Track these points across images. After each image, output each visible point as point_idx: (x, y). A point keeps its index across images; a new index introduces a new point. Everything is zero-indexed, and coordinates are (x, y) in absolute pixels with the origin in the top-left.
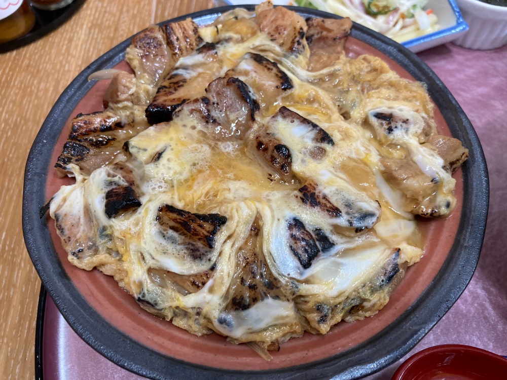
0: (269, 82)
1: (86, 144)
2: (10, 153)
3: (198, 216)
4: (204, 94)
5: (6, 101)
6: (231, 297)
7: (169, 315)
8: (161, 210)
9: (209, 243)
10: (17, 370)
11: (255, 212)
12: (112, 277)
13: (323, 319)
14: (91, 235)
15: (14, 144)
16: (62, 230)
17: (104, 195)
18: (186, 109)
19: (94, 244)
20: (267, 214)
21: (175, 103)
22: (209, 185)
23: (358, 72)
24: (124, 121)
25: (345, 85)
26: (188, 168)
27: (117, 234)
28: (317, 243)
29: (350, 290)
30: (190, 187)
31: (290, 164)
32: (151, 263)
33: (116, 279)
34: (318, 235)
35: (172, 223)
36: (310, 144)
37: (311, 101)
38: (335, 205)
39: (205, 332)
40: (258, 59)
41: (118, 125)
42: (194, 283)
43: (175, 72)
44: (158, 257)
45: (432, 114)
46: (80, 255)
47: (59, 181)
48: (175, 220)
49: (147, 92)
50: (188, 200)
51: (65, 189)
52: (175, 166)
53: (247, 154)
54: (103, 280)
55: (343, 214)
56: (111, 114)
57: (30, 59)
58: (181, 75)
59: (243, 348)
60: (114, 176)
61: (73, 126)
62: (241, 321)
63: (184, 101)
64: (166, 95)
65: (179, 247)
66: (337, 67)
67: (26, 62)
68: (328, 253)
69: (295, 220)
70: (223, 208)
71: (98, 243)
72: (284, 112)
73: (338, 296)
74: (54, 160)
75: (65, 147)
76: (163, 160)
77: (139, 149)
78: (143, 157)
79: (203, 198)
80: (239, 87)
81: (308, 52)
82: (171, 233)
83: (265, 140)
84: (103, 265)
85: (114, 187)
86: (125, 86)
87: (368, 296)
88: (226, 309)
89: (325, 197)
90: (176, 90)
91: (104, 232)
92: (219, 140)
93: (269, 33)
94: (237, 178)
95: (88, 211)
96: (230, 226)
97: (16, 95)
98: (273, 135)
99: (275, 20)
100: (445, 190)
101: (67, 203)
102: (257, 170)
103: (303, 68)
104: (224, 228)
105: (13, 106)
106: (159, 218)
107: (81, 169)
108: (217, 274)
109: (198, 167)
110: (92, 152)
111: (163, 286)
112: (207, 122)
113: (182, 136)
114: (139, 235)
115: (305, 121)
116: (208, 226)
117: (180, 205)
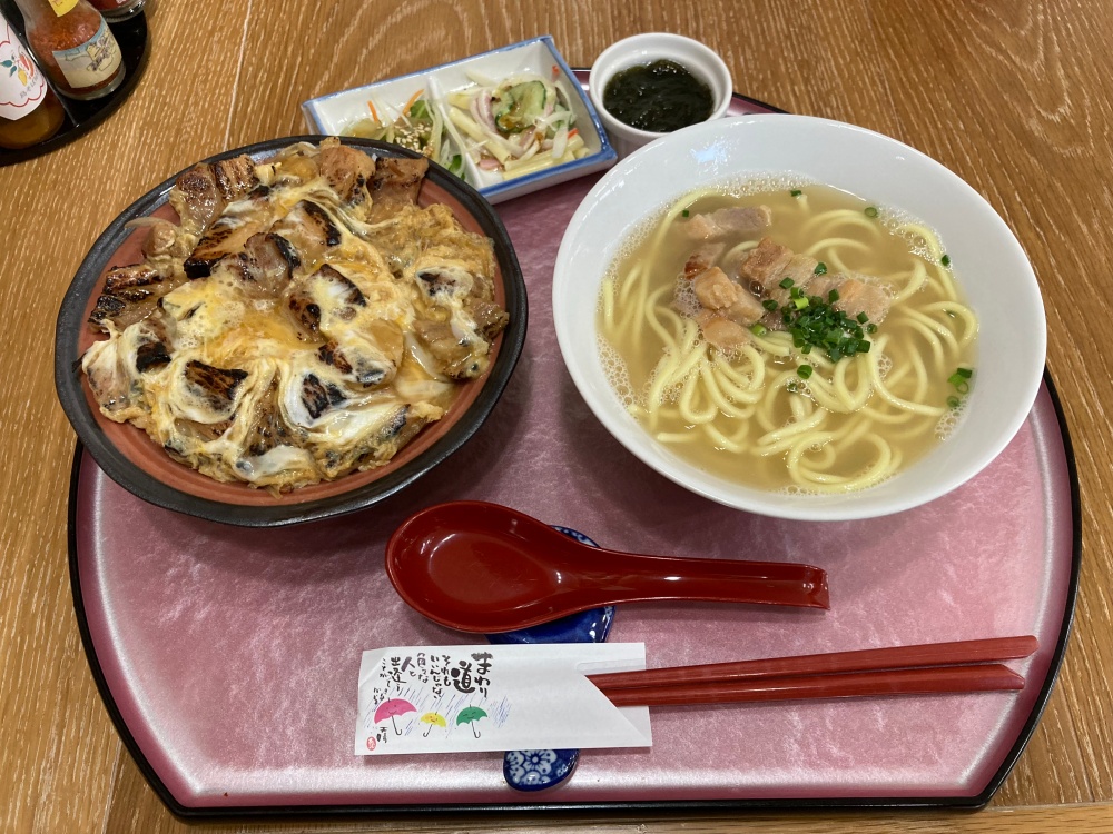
0: (315, 237)
1: (122, 299)
2: (34, 301)
3: (221, 371)
4: (243, 250)
5: (26, 232)
6: (248, 444)
7: (195, 462)
8: (188, 365)
9: (229, 394)
10: (47, 549)
11: (275, 368)
12: (143, 430)
13: (331, 464)
14: (122, 388)
15: (38, 290)
16: (94, 383)
17: (136, 350)
18: (224, 264)
19: (126, 397)
20: (285, 369)
21: (214, 258)
22: (238, 343)
23: (419, 226)
24: (162, 274)
25: (402, 241)
26: (220, 325)
27: (147, 387)
28: (328, 397)
29: (357, 439)
30: (219, 345)
31: (317, 325)
32: (177, 413)
33: (148, 432)
34: (331, 389)
35: (198, 378)
36: (342, 304)
37: (360, 257)
38: (350, 363)
39: (228, 479)
40: (310, 209)
41: (156, 279)
42: (215, 431)
43: (221, 221)
44: (184, 408)
45: (492, 274)
46: (111, 407)
47: (93, 337)
48: (200, 375)
49: (189, 242)
50: (216, 357)
51: (99, 345)
52: (207, 323)
53: (281, 312)
54: (135, 433)
55: (354, 371)
56: (148, 267)
57: (57, 172)
58: (227, 225)
59: (260, 491)
60: (147, 332)
61: (107, 279)
62: (257, 466)
63: (224, 255)
64: (207, 247)
65: (202, 399)
66: (396, 220)
67: (52, 176)
68: (339, 406)
69: (311, 376)
70: (247, 365)
71: (129, 396)
72: (326, 270)
73: (346, 445)
74: (87, 315)
75: (99, 301)
76: (196, 318)
77: (173, 305)
78: (177, 313)
79: (231, 355)
80: (277, 244)
81: (370, 201)
82: (196, 386)
83: (297, 298)
84: (135, 418)
85: (146, 342)
86: (162, 239)
87: (375, 445)
88: (244, 455)
89: (342, 356)
90: (219, 242)
91: (136, 386)
92: (254, 297)
93: (329, 177)
94: (267, 336)
95: (120, 366)
96: (251, 380)
97: (40, 223)
98: (309, 293)
99: (336, 162)
100: (476, 353)
101: (100, 358)
102: (287, 328)
103: (360, 220)
104: (243, 382)
105: (36, 239)
106: (187, 373)
107: (116, 325)
108: (236, 423)
109: (230, 325)
110: (128, 306)
111: (188, 435)
112: (244, 279)
113: (217, 293)
114: (167, 388)
115: (343, 280)
116: (229, 380)
117: (208, 361)
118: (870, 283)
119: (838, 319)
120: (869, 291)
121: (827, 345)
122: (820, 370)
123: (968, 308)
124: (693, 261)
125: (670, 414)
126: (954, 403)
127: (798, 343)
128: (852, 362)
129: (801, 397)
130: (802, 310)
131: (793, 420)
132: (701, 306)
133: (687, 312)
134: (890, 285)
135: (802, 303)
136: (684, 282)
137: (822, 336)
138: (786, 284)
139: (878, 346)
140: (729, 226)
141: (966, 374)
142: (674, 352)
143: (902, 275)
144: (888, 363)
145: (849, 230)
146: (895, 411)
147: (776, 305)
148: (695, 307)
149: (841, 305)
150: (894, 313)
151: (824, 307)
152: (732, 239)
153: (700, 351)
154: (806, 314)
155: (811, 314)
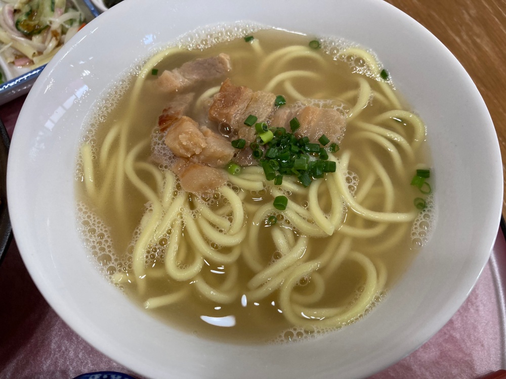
118: (325, 106)
119: (302, 144)
120: (325, 115)
121: (297, 173)
122: (295, 197)
123: (413, 112)
124: (165, 114)
125: (157, 274)
126: (422, 205)
127: (269, 176)
128: (321, 184)
129: (282, 230)
130: (269, 143)
131: (278, 256)
132: (175, 156)
133: (165, 163)
134: (343, 105)
135: (267, 137)
136: (159, 135)
137: (291, 164)
138: (250, 121)
139: (342, 164)
140: (195, 77)
141: (424, 174)
142: (156, 207)
143: (350, 94)
144: (354, 178)
145: (298, 63)
146: (370, 224)
147: (244, 143)
148: (170, 158)
149: (304, 131)
150: (351, 128)
151: (289, 137)
152: (199, 88)
153: (181, 200)
154: (273, 146)
155: (278, 145)
